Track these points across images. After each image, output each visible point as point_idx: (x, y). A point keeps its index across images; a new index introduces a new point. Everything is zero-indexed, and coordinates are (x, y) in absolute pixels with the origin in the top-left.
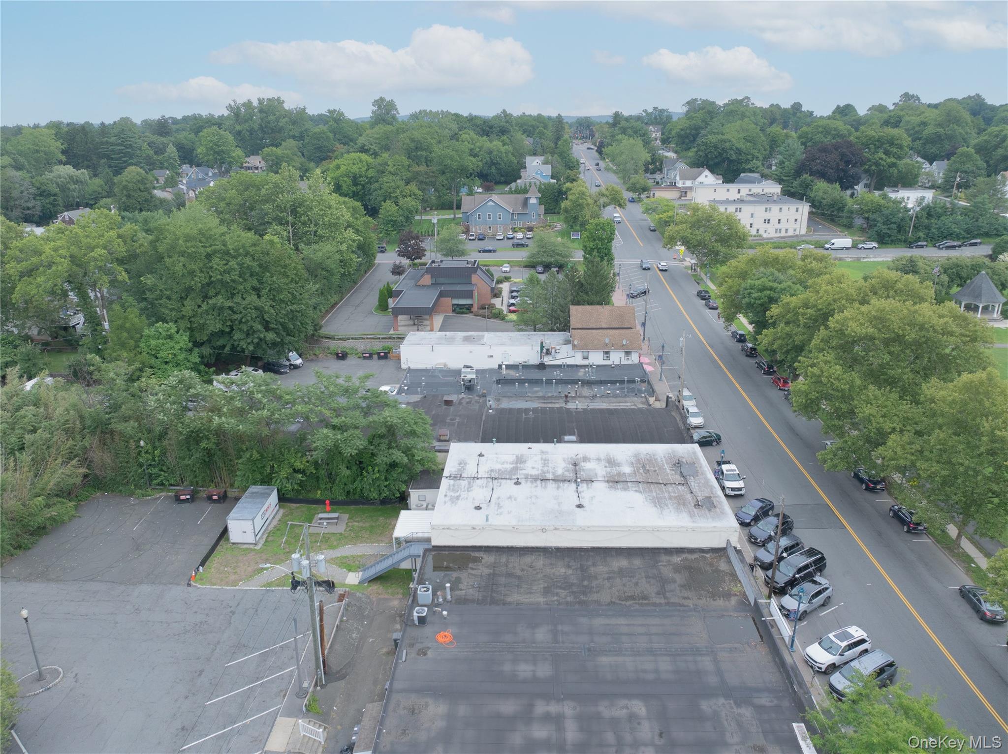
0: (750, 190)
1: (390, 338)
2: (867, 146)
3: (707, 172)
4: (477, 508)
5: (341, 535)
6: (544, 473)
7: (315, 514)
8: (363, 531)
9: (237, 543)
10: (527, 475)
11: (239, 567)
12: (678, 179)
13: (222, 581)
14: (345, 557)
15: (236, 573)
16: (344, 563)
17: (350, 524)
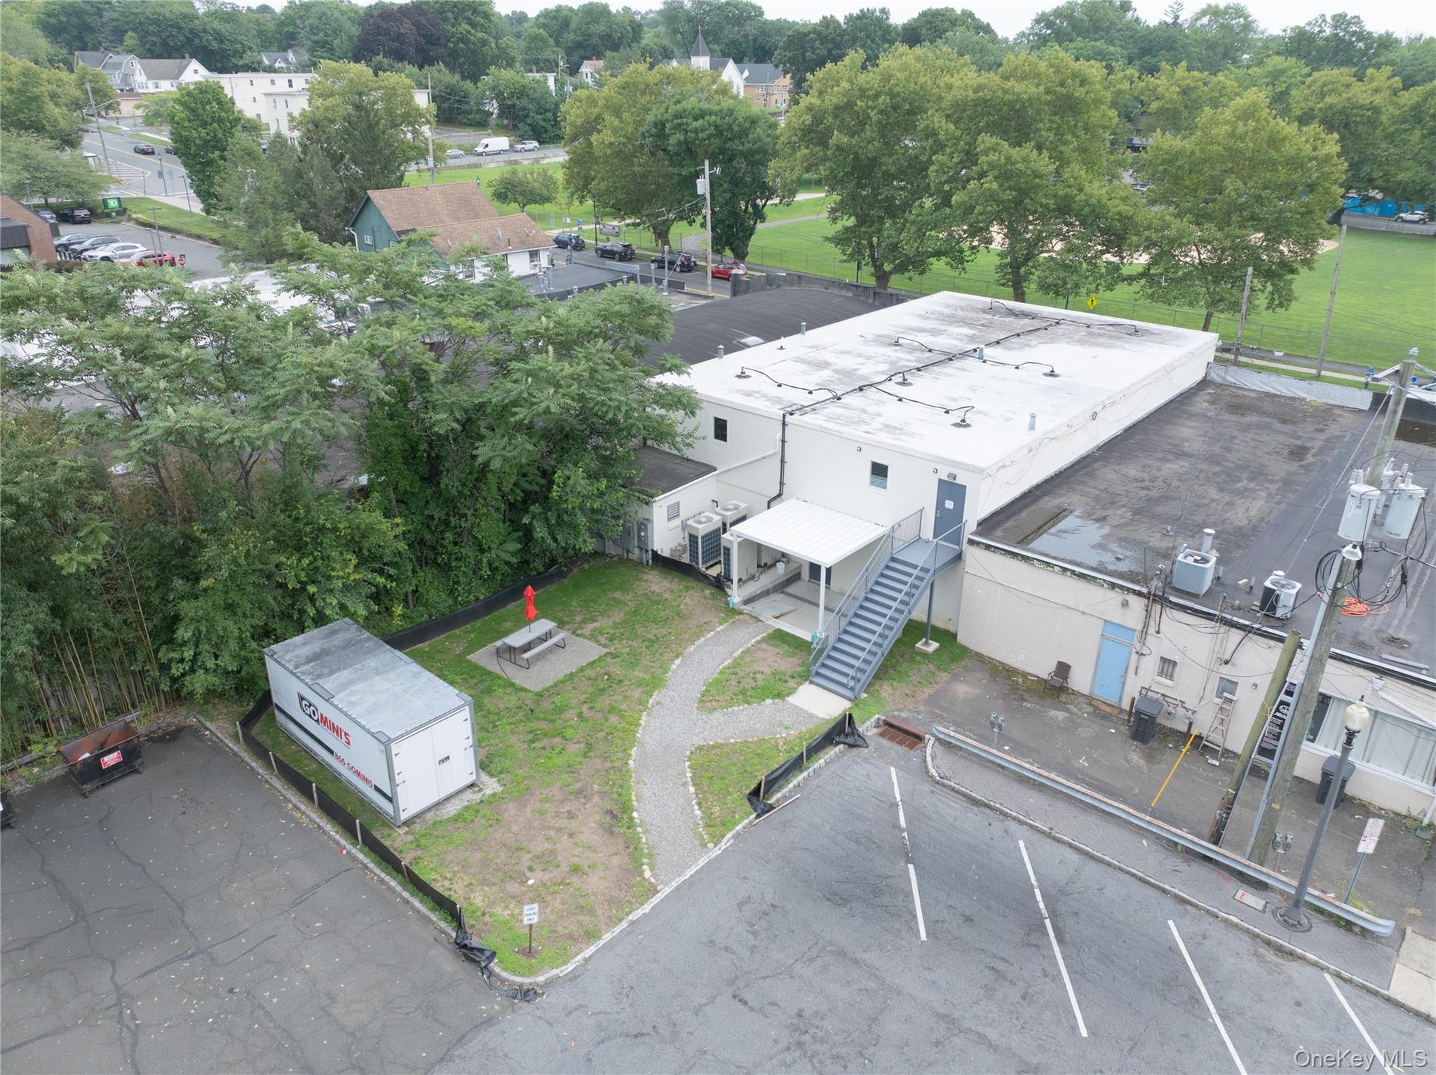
0: (307, 81)
2: (443, 15)
3: (195, 65)
4: (963, 424)
5: (614, 656)
6: (892, 363)
7: (461, 658)
8: (640, 630)
9: (420, 815)
10: (883, 373)
11: (553, 853)
12: (140, 77)
13: (591, 911)
14: (717, 681)
15: (575, 870)
16: (743, 692)
17: (587, 632)
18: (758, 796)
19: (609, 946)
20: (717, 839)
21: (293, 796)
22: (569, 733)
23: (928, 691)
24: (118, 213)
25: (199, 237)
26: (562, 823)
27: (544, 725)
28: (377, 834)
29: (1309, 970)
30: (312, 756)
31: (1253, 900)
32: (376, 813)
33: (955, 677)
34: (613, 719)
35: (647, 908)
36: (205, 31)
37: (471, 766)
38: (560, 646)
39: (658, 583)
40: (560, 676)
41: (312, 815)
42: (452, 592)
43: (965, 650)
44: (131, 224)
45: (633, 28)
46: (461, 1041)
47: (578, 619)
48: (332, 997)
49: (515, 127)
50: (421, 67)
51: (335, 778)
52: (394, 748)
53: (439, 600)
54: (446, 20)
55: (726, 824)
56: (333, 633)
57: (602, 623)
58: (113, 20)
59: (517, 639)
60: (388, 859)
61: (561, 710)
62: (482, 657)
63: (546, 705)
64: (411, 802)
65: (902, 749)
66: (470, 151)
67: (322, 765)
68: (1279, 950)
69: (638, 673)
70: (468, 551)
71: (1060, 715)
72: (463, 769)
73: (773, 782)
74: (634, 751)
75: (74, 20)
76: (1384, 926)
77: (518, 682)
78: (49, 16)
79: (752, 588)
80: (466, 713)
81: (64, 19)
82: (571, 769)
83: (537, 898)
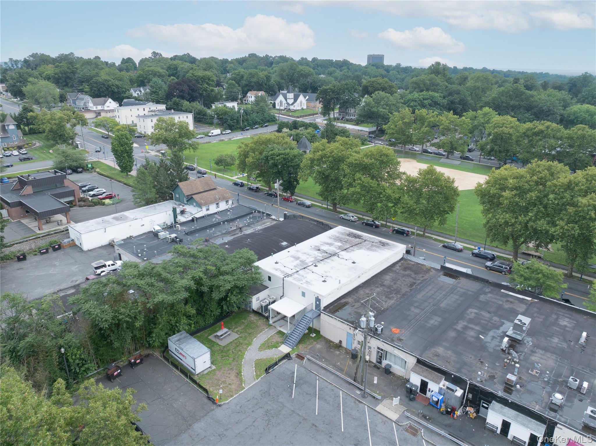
0: (150, 109)
1: (48, 235)
2: (197, 81)
3: (110, 100)
4: (324, 281)
5: (241, 337)
6: (315, 258)
7: (207, 338)
8: (247, 330)
9: (199, 373)
10: (312, 262)
11: (225, 381)
12: (91, 105)
13: (232, 392)
14: (263, 344)
15: (230, 384)
16: (269, 346)
17: (235, 331)
18: (267, 370)
19: (235, 398)
20: (257, 379)
21: (175, 369)
22: (230, 356)
23: (310, 346)
24: (91, 169)
25: (120, 182)
26: (227, 375)
27: (224, 354)
28: (192, 376)
29: (363, 405)
30: (177, 361)
31: (358, 392)
32: (191, 372)
33: (317, 343)
34: (240, 353)
35: (243, 391)
36: (113, 85)
37: (210, 363)
38: (229, 335)
39: (253, 318)
40: (229, 342)
41: (178, 373)
42: (205, 321)
43: (322, 336)
44: (95, 173)
45: (267, 78)
46: (208, 413)
47: (234, 327)
48: (186, 406)
49: (223, 125)
50: (190, 102)
51: (182, 365)
52: (196, 360)
53: (202, 323)
54: (199, 83)
55: (260, 376)
56: (181, 334)
57: (239, 329)
58: (78, 77)
59: (219, 333)
60: (194, 381)
61: (229, 350)
62: (211, 337)
63: (225, 349)
64: (198, 371)
65: (299, 360)
66: (207, 135)
67: (179, 363)
68: (360, 402)
69: (246, 342)
70: (209, 313)
71: (338, 352)
72: (208, 364)
73: (270, 368)
74: (243, 360)
75: (64, 75)
76: (379, 397)
77: (219, 343)
78: (55, 74)
79: (275, 319)
80: (209, 353)
81: (60, 75)
82: (230, 364)
83: (222, 388)
